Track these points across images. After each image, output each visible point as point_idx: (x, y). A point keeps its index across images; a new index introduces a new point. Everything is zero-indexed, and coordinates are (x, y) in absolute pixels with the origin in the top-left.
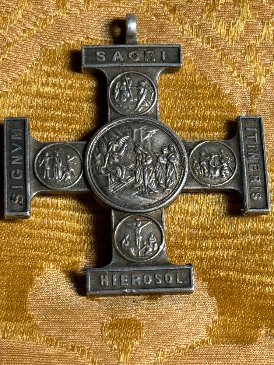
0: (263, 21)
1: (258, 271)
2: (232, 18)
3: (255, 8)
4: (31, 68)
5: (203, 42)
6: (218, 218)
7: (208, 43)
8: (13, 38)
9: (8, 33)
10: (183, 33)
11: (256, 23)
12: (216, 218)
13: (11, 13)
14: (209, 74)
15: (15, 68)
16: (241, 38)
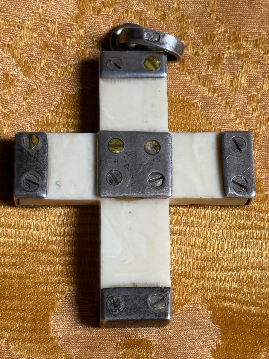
0: (264, 75)
1: (258, 303)
2: (236, 70)
3: (257, 62)
4: (52, 111)
5: (209, 91)
6: (222, 252)
7: (214, 92)
8: (36, 85)
9: (32, 80)
10: (191, 81)
11: (258, 76)
12: (221, 252)
13: (35, 62)
14: (215, 120)
15: (38, 111)
16: (244, 89)
